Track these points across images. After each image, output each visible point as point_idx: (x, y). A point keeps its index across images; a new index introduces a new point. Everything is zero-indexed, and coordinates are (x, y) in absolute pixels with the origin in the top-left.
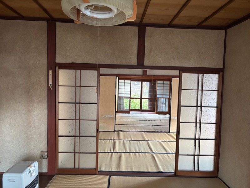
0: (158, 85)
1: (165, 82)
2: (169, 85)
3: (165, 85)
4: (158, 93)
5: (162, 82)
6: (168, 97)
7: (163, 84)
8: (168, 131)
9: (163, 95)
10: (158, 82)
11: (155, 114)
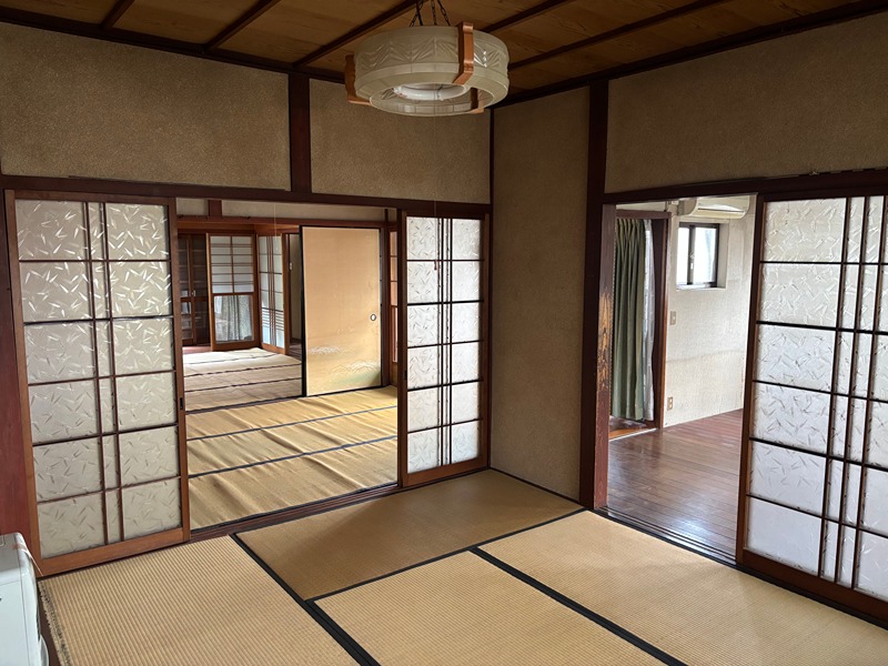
0: (214, 250)
1: (237, 240)
2: (249, 251)
3: (236, 250)
4: (215, 279)
5: (225, 239)
6: (252, 290)
7: (231, 245)
8: (300, 393)
9: (233, 284)
10: (215, 239)
11: (208, 351)
